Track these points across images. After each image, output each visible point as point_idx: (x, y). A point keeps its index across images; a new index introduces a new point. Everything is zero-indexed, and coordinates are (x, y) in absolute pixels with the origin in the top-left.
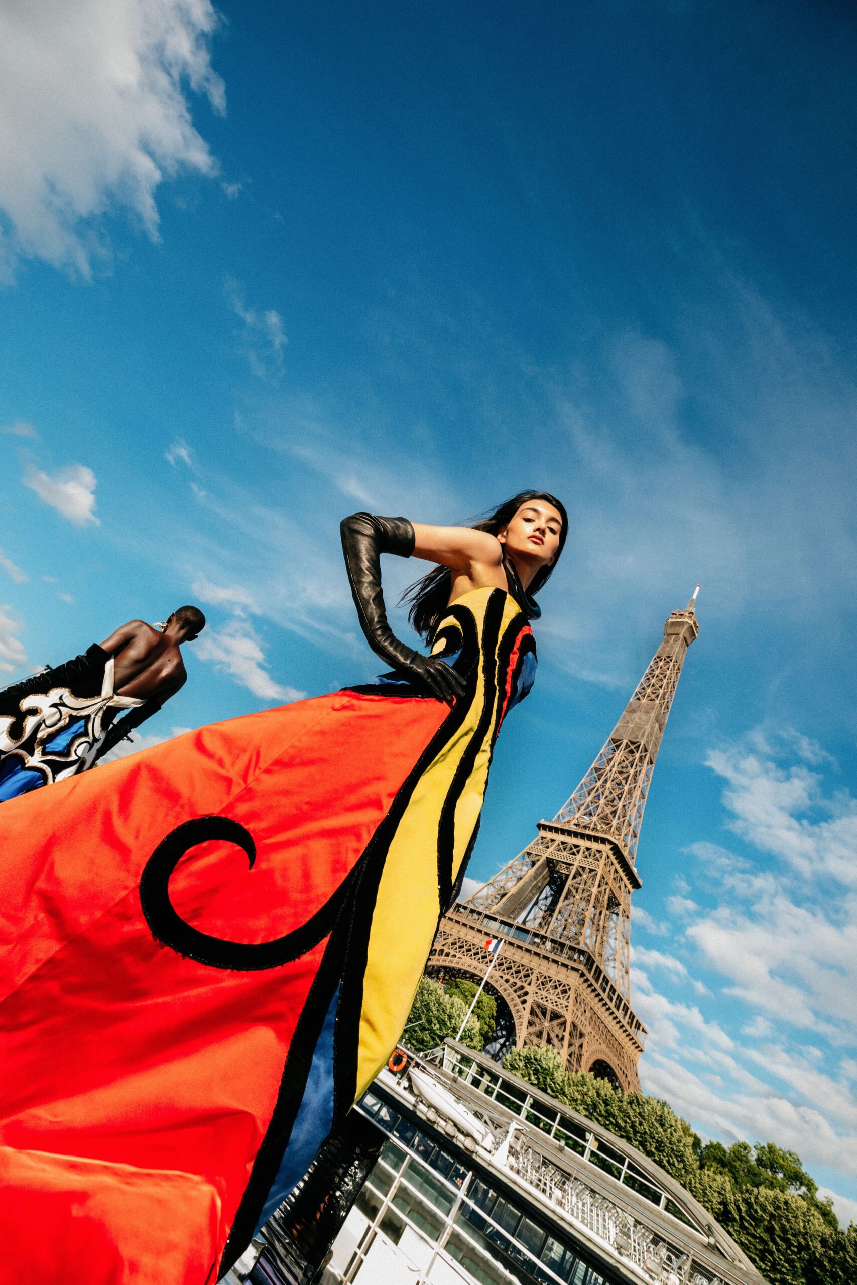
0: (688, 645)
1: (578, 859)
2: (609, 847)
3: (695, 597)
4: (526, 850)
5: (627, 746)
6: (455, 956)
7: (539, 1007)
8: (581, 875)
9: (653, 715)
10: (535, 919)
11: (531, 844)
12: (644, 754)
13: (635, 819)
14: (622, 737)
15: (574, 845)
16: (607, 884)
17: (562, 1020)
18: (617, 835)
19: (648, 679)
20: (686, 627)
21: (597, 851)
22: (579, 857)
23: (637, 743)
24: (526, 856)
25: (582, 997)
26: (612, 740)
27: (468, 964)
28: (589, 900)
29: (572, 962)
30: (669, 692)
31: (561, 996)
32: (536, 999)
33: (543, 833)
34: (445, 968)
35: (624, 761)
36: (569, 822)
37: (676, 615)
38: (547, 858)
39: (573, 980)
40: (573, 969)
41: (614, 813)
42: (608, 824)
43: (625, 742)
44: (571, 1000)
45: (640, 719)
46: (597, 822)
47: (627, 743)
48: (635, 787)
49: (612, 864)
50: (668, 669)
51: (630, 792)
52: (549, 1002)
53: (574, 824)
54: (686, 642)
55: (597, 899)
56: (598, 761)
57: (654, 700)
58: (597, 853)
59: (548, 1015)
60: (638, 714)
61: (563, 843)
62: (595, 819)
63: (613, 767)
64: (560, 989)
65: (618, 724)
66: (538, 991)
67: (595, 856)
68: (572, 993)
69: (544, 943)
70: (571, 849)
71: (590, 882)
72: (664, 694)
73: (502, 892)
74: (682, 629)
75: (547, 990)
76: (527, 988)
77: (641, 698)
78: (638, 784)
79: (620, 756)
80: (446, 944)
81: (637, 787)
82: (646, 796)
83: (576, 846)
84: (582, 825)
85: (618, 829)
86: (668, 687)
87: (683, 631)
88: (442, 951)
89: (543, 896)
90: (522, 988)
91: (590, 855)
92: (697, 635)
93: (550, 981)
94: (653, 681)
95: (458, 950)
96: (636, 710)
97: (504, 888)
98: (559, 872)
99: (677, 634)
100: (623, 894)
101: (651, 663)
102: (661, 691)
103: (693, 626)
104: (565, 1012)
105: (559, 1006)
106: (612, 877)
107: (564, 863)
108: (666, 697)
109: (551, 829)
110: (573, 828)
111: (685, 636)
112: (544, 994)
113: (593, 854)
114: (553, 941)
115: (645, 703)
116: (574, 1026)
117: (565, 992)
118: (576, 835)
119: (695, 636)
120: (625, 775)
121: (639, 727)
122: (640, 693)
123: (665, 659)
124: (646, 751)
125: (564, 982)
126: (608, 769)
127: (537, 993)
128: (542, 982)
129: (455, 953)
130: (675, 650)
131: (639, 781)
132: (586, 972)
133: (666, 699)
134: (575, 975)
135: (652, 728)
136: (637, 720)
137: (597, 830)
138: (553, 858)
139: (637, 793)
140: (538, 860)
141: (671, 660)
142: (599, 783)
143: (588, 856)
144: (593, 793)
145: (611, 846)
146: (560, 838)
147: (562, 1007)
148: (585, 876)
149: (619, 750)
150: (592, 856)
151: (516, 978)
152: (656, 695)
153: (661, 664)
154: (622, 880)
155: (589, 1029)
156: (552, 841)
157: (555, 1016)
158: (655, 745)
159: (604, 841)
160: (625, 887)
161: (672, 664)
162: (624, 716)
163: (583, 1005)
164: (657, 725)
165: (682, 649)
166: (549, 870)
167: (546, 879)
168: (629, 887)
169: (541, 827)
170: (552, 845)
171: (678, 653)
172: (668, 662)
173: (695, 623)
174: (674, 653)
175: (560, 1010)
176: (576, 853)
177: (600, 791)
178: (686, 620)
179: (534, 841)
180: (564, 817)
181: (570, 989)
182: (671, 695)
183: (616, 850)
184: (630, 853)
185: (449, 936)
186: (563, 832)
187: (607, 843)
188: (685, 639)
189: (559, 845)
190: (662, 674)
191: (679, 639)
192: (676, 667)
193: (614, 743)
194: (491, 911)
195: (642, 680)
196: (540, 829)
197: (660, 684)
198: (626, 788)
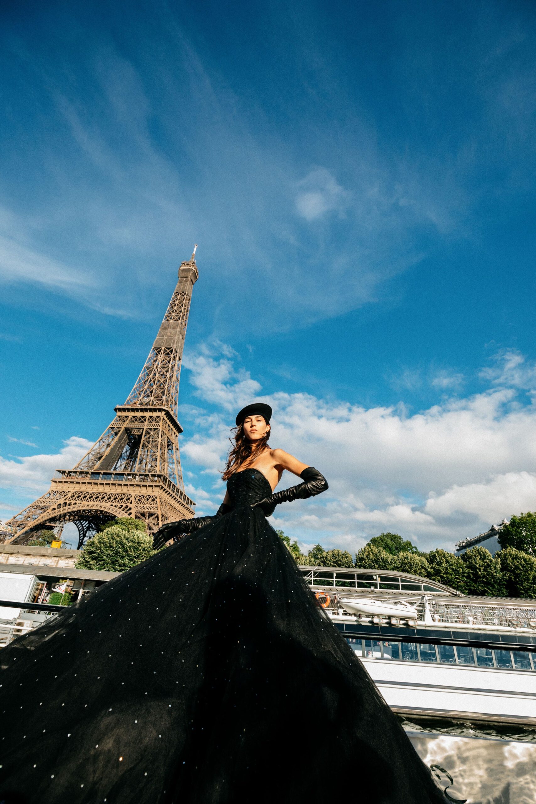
0: (193, 284)
1: (146, 424)
2: (163, 413)
3: (194, 252)
4: (110, 426)
5: (165, 351)
6: (76, 503)
7: (139, 513)
8: (149, 433)
9: (178, 330)
10: (121, 465)
11: (113, 422)
12: (175, 355)
13: (175, 393)
14: (161, 345)
15: (141, 417)
16: (165, 434)
17: (155, 515)
18: (167, 405)
19: (172, 307)
20: (191, 273)
21: (157, 417)
22: (146, 423)
23: (171, 348)
24: (111, 430)
25: (163, 499)
26: (155, 348)
27: (86, 505)
28: (158, 446)
29: (155, 483)
30: (185, 315)
31: (152, 503)
32: (137, 510)
33: (119, 413)
34: (69, 513)
35: (164, 360)
36: (135, 403)
37: (184, 264)
38: (125, 428)
39: (157, 492)
40: (156, 486)
41: (163, 393)
42: (161, 400)
43: (163, 348)
44: (158, 503)
45: (171, 333)
46: (153, 400)
47: (164, 349)
48: (173, 375)
49: (166, 423)
50: (184, 300)
51: (170, 378)
52: (146, 508)
53: (139, 404)
54: (192, 282)
55: (162, 445)
56: (147, 363)
57: (177, 320)
58: (157, 418)
59: (147, 515)
60: (169, 330)
61: (134, 417)
62: (152, 398)
63: (158, 365)
64: (150, 500)
65: (157, 338)
66: (138, 505)
67: (156, 420)
68: (158, 500)
69: (135, 478)
70: (140, 419)
71: (155, 436)
72: (183, 316)
73: (99, 456)
74: (189, 274)
75: (143, 503)
76: (130, 506)
77: (169, 319)
78: (174, 373)
79: (161, 357)
80: (67, 498)
81: (174, 375)
82: (179, 380)
83: (143, 417)
84: (144, 404)
85: (167, 401)
86: (185, 311)
87: (190, 275)
88: (65, 503)
89: (125, 450)
90: (127, 507)
91: (153, 420)
92: (198, 277)
93: (143, 497)
94: (175, 308)
95: (77, 499)
96: (167, 328)
97: (100, 453)
98: (134, 435)
99: (187, 277)
100: (174, 438)
101: (173, 297)
102: (181, 314)
103: (196, 271)
104: (157, 510)
105: (152, 509)
106: (167, 430)
107: (136, 428)
108: (184, 317)
109: (124, 410)
110: (139, 406)
111: (192, 278)
112: (142, 505)
113: (154, 419)
114: (140, 475)
115: (172, 323)
116: (163, 516)
117: (154, 500)
118: (142, 410)
119: (197, 278)
120: (166, 369)
121: (171, 338)
122: (168, 316)
123: (181, 294)
124: (176, 352)
125: (152, 495)
126: (155, 366)
127: (137, 506)
128: (138, 500)
129: (75, 502)
130: (187, 288)
131: (175, 371)
132: (164, 486)
133: (184, 319)
134: (157, 489)
135: (178, 338)
136: (169, 334)
137: (155, 405)
138: (129, 427)
139: (174, 379)
140: (119, 431)
141: (185, 294)
142: (151, 376)
143: (152, 421)
144: (148, 383)
145: (165, 412)
146: (132, 414)
147: (154, 509)
148: (152, 433)
149: (160, 354)
150: (154, 421)
151: (122, 502)
152: (178, 317)
153: (179, 297)
154: (172, 430)
155: (170, 514)
156: (127, 417)
157: (151, 515)
158: (181, 348)
159: (160, 410)
160: (175, 433)
161: (185, 296)
162: (160, 333)
163: (164, 503)
164: (181, 336)
165: (190, 287)
166: (127, 435)
167: (126, 440)
168: (177, 433)
169: (116, 410)
170: (127, 420)
171: (189, 289)
172: (183, 295)
173: (196, 270)
174: (186, 289)
175: (153, 511)
176: (144, 421)
177: (152, 381)
178: (191, 268)
179: (114, 420)
180: (131, 401)
181: (156, 498)
182: (187, 317)
183: (168, 414)
184: (175, 414)
185: (68, 493)
186: (133, 410)
187: (162, 411)
188: (192, 280)
189: (131, 419)
190: (180, 303)
191: (188, 280)
192: (188, 298)
193: (156, 350)
194: (94, 469)
195: (168, 308)
196: (117, 412)
197: (180, 310)
198: (168, 376)
